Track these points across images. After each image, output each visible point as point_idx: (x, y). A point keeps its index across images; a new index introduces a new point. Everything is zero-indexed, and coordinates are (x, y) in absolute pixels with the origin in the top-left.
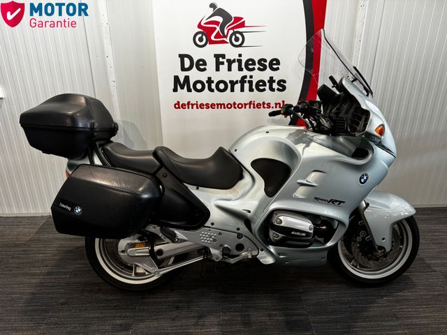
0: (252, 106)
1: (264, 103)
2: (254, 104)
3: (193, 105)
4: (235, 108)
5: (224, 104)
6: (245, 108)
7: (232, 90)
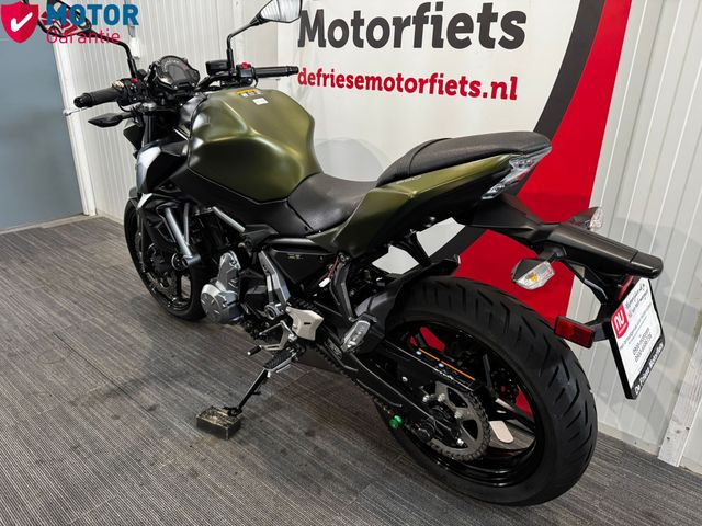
0: (436, 86)
1: (463, 81)
2: (441, 82)
3: (326, 77)
4: (400, 89)
5: (379, 78)
6: (421, 91)
7: (397, 44)
